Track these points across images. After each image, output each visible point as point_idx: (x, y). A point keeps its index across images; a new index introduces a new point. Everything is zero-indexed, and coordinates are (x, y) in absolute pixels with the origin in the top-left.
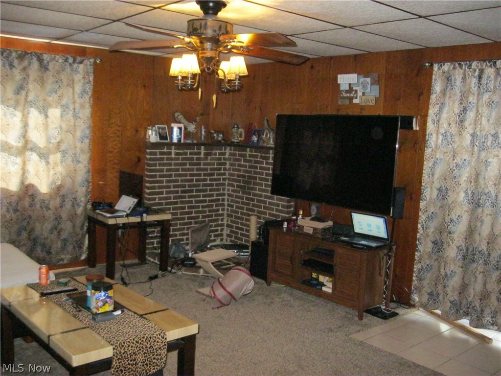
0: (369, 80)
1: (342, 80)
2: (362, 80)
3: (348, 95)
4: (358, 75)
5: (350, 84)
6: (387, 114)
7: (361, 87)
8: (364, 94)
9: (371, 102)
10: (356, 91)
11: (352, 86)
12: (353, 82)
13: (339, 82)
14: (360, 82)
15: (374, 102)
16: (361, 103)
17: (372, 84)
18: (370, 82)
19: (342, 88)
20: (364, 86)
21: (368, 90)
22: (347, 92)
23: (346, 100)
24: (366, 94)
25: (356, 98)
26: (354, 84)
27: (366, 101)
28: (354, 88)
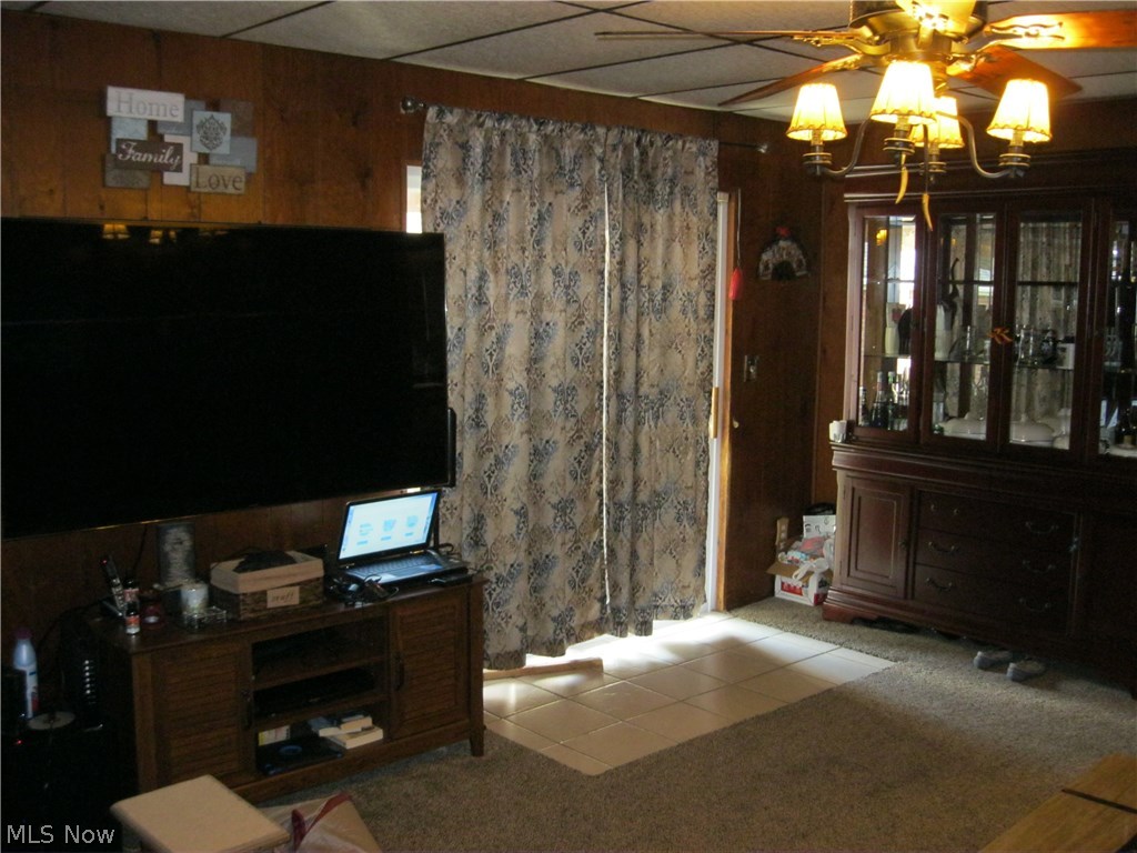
0: (225, 118)
1: (124, 107)
2: (201, 115)
3: (147, 157)
4: (187, 98)
5: (152, 125)
6: (280, 221)
7: (197, 136)
8: (204, 159)
9: (230, 187)
10: (178, 148)
11: (160, 130)
12: (169, 118)
13: (111, 110)
14: (196, 121)
15: (241, 185)
16: (198, 185)
17: (235, 133)
18: (228, 125)
19: (118, 133)
20: (210, 136)
21: (224, 149)
22: (141, 146)
23: (139, 174)
24: (213, 160)
25: (179, 169)
26: (172, 124)
27: (214, 180)
28: (168, 138)
